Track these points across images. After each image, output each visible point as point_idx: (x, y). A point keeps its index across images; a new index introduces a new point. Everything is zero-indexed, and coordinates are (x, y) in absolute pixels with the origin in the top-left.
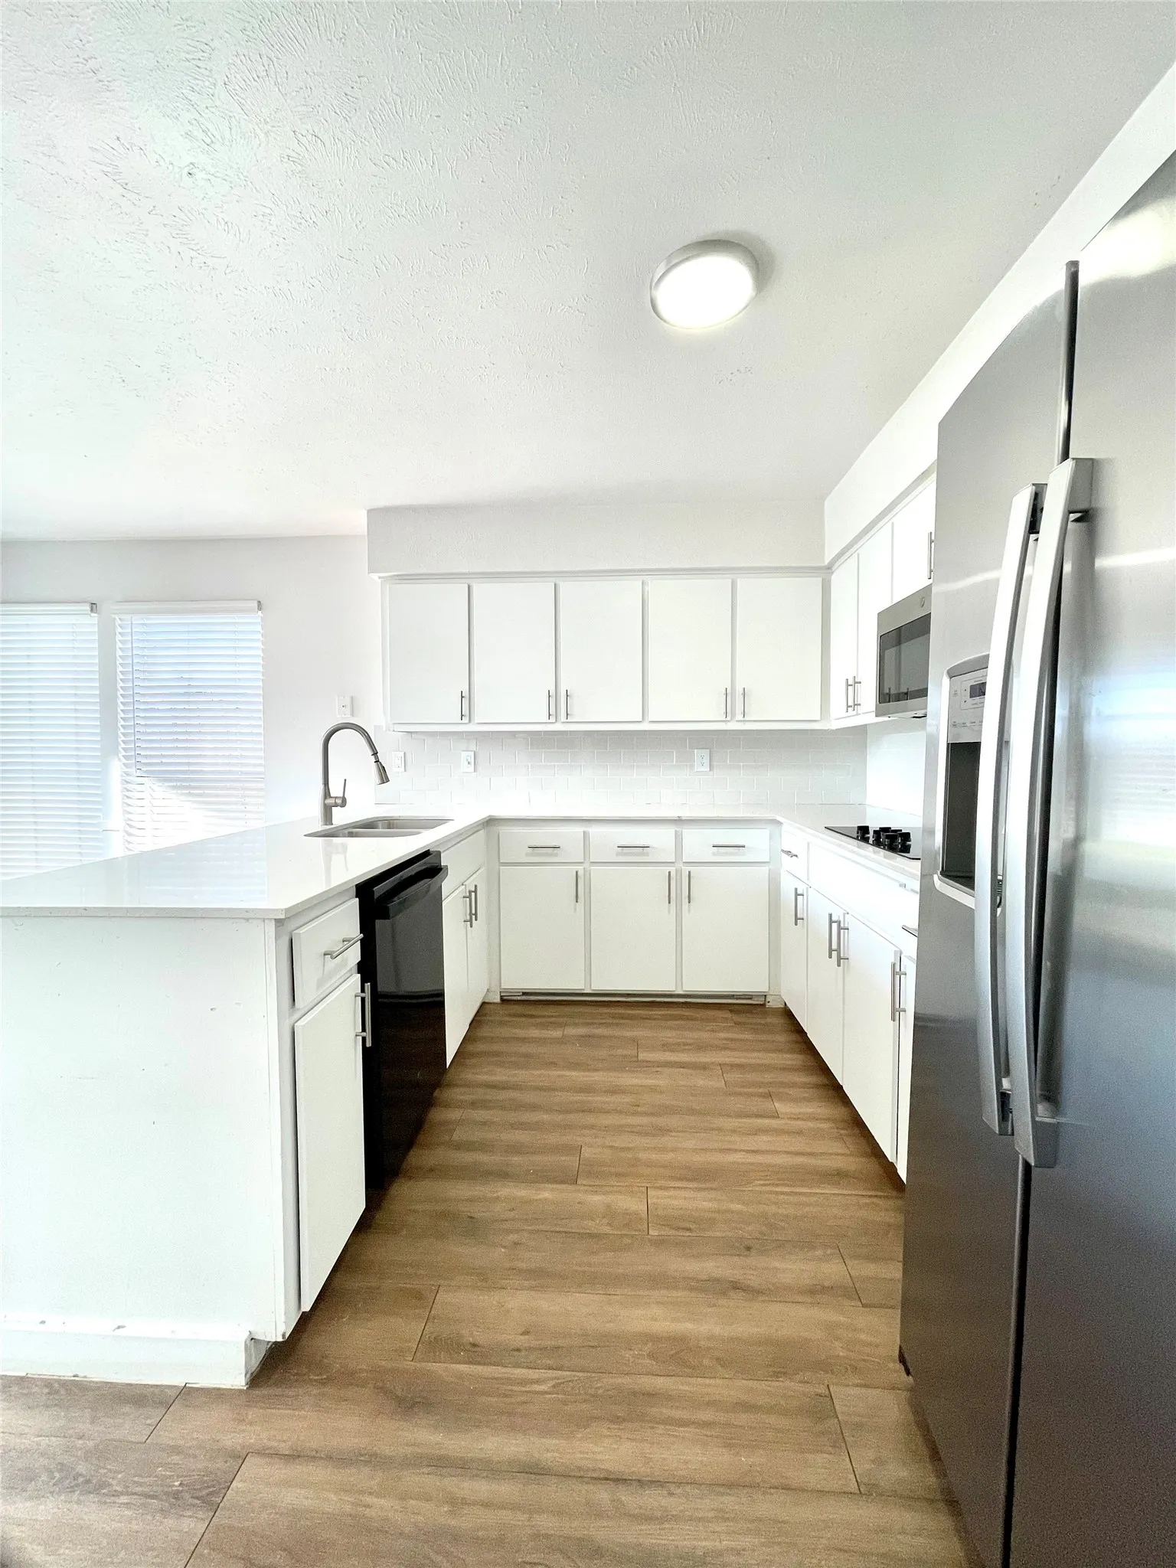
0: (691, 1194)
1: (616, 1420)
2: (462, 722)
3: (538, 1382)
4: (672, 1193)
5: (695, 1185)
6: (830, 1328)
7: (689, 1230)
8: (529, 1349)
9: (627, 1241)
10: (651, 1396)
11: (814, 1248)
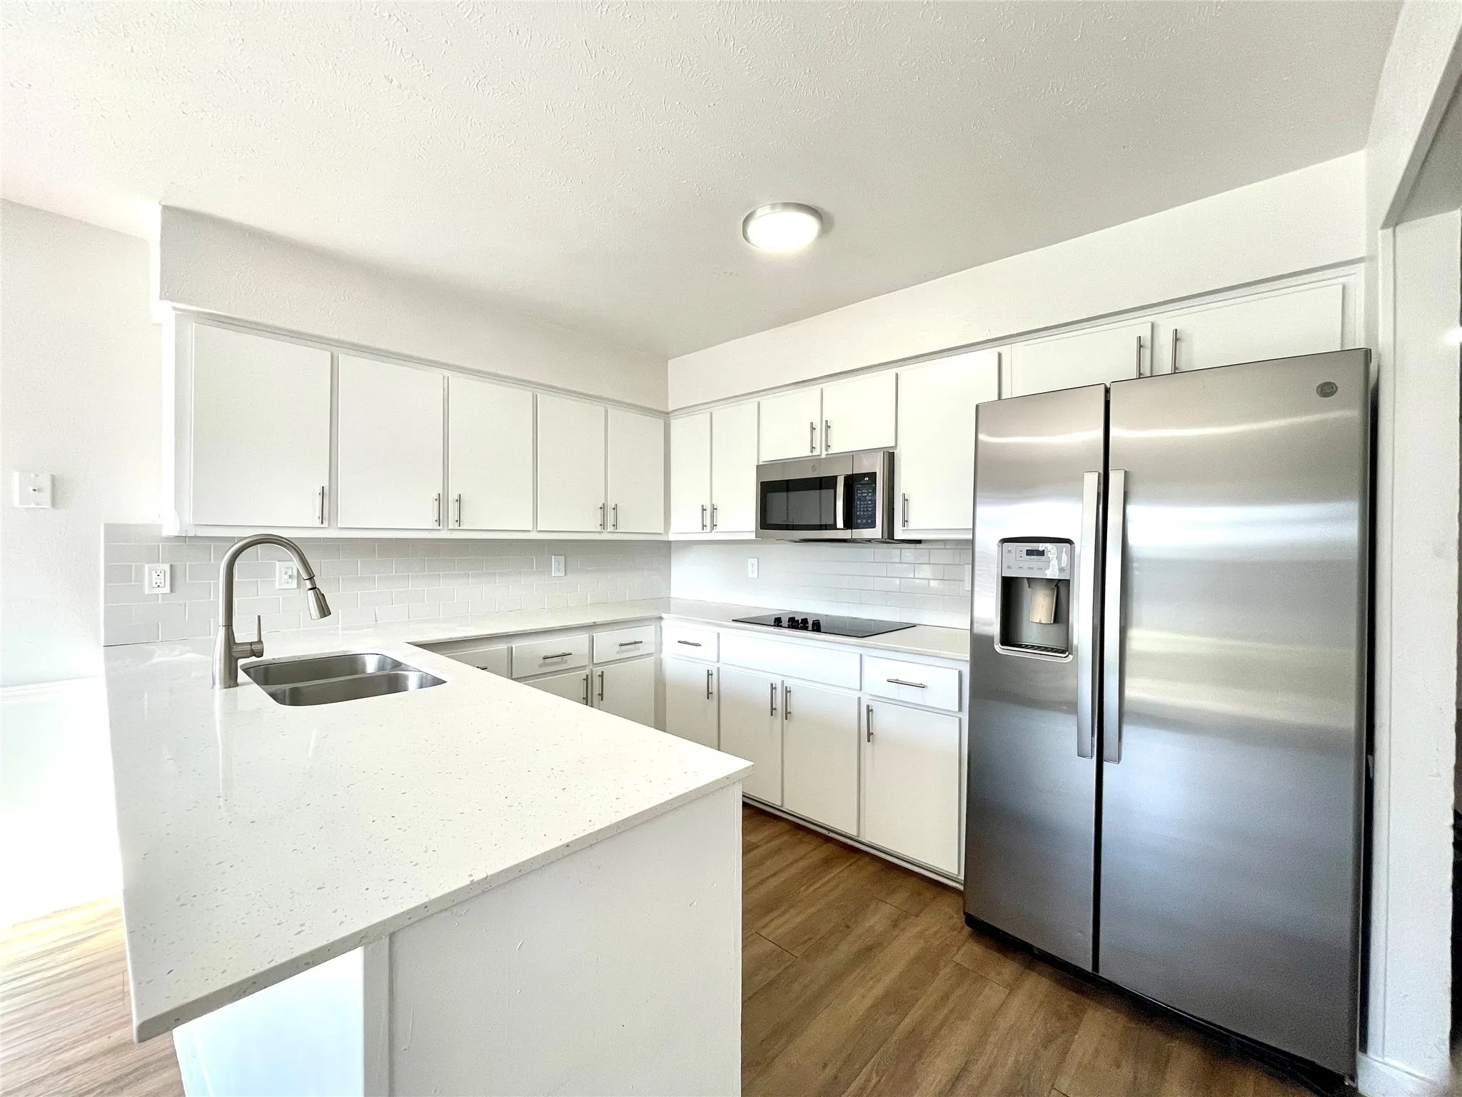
0: (780, 921)
1: (920, 1056)
2: (322, 526)
3: (868, 1080)
4: (773, 925)
5: (775, 914)
6: (921, 934)
7: (810, 939)
8: (840, 1070)
9: (792, 970)
10: (913, 1033)
11: (868, 906)
